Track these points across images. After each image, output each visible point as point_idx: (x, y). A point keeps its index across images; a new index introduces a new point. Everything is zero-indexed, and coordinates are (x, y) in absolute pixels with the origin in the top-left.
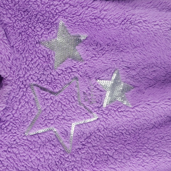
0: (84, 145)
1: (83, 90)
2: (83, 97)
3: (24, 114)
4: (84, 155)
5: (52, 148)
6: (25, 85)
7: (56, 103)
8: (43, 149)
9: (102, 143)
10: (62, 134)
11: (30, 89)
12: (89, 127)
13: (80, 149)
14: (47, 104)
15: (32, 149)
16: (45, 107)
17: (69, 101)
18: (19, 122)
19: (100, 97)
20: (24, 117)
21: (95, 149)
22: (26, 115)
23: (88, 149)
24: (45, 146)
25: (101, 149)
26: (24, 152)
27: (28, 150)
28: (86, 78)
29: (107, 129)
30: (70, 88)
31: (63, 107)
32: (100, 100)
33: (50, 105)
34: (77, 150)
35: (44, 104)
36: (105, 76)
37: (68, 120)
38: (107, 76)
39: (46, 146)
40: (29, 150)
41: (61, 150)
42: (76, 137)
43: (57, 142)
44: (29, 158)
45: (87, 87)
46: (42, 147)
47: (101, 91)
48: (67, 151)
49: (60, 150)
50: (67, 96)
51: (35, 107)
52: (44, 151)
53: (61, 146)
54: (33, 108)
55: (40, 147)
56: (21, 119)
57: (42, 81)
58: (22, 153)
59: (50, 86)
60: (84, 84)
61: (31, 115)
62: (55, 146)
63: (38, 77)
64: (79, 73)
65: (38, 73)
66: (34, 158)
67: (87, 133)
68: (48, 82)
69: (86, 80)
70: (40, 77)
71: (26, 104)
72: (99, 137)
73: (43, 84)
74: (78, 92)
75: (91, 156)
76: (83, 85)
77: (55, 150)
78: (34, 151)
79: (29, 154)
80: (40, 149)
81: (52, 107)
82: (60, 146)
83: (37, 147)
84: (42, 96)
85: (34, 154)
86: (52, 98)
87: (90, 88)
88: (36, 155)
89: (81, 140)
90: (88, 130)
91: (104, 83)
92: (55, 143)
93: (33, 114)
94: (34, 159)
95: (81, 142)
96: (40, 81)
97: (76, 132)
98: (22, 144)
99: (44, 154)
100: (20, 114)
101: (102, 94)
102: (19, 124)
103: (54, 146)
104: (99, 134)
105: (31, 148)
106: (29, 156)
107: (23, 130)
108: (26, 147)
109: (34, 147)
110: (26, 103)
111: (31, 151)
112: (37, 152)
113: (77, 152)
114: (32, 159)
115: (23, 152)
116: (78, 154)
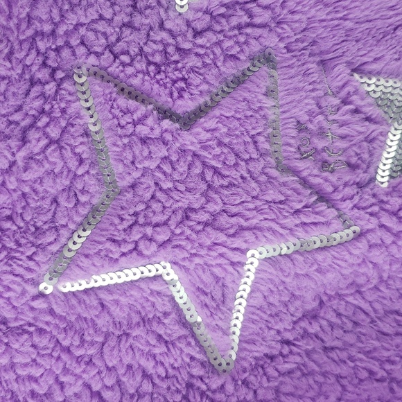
0: (288, 343)
1: (296, 110)
2: (292, 141)
3: (43, 198)
4: (287, 379)
5: (157, 351)
6: (54, 71)
7: (182, 159)
8: (115, 352)
9: (363, 338)
10: (202, 297)
11: (71, 88)
12: (318, 270)
13: (272, 358)
14: (147, 164)
15: (68, 350)
16: (136, 174)
17: (237, 155)
18: (15, 228)
19: (365, 144)
20: (39, 211)
21: (336, 358)
22: (48, 201)
23: (306, 359)
24: (124, 338)
25: (361, 360)
26: (34, 360)
27: (51, 355)
28: (311, 59)
29: (391, 282)
30: (245, 100)
31: (208, 178)
32: (366, 156)
33: (158, 167)
34: (261, 363)
35: (133, 163)
36: (387, 57)
37: (232, 231)
38: (396, 56)
39: (131, 340)
40: (55, 354)
41: (192, 358)
42: (258, 312)
43: (177, 327)
44: (56, 388)
45: (313, 98)
46: (112, 342)
47: (368, 119)
48: (216, 363)
49: (187, 360)
50: (228, 135)
51: (93, 172)
52: (121, 360)
53: (193, 343)
54: (83, 175)
55: (103, 344)
56: (28, 218)
57: (123, 53)
58: (26, 365)
59: (158, 82)
60: (301, 85)
61: (71, 206)
62: (166, 342)
63: (107, 39)
64: (279, 30)
65: (110, 21)
66: (78, 388)
67: (309, 296)
68: (149, 63)
69: (310, 66)
70: (118, 40)
71: (49, 150)
72: (354, 314)
73: (130, 70)
74: (272, 117)
75: (320, 385)
76: (297, 90)
77: (168, 361)
78: (78, 360)
79: (54, 369)
80: (106, 350)
81: (165, 173)
82: (189, 344)
83: (92, 343)
84: (123, 122)
85: (78, 371)
86: (168, 137)
87: (323, 104)
88: (84, 376)
89: (280, 326)
90: (313, 286)
91: (381, 88)
92: (169, 332)
93: (83, 199)
94: (76, 395)
95: (279, 332)
96: (116, 57)
97: (262, 288)
98: (26, 327)
99: (122, 371)
100: (24, 195)
101: (374, 134)
102: (18, 236)
103: (163, 344)
104: (355, 302)
105: (66, 343)
106: (57, 379)
107: (31, 264)
108: (43, 342)
109: (77, 343)
110: (53, 147)
111: (64, 357)
112: (90, 362)
113: (260, 369)
114: (69, 392)
115: (29, 360)
116: (265, 379)
